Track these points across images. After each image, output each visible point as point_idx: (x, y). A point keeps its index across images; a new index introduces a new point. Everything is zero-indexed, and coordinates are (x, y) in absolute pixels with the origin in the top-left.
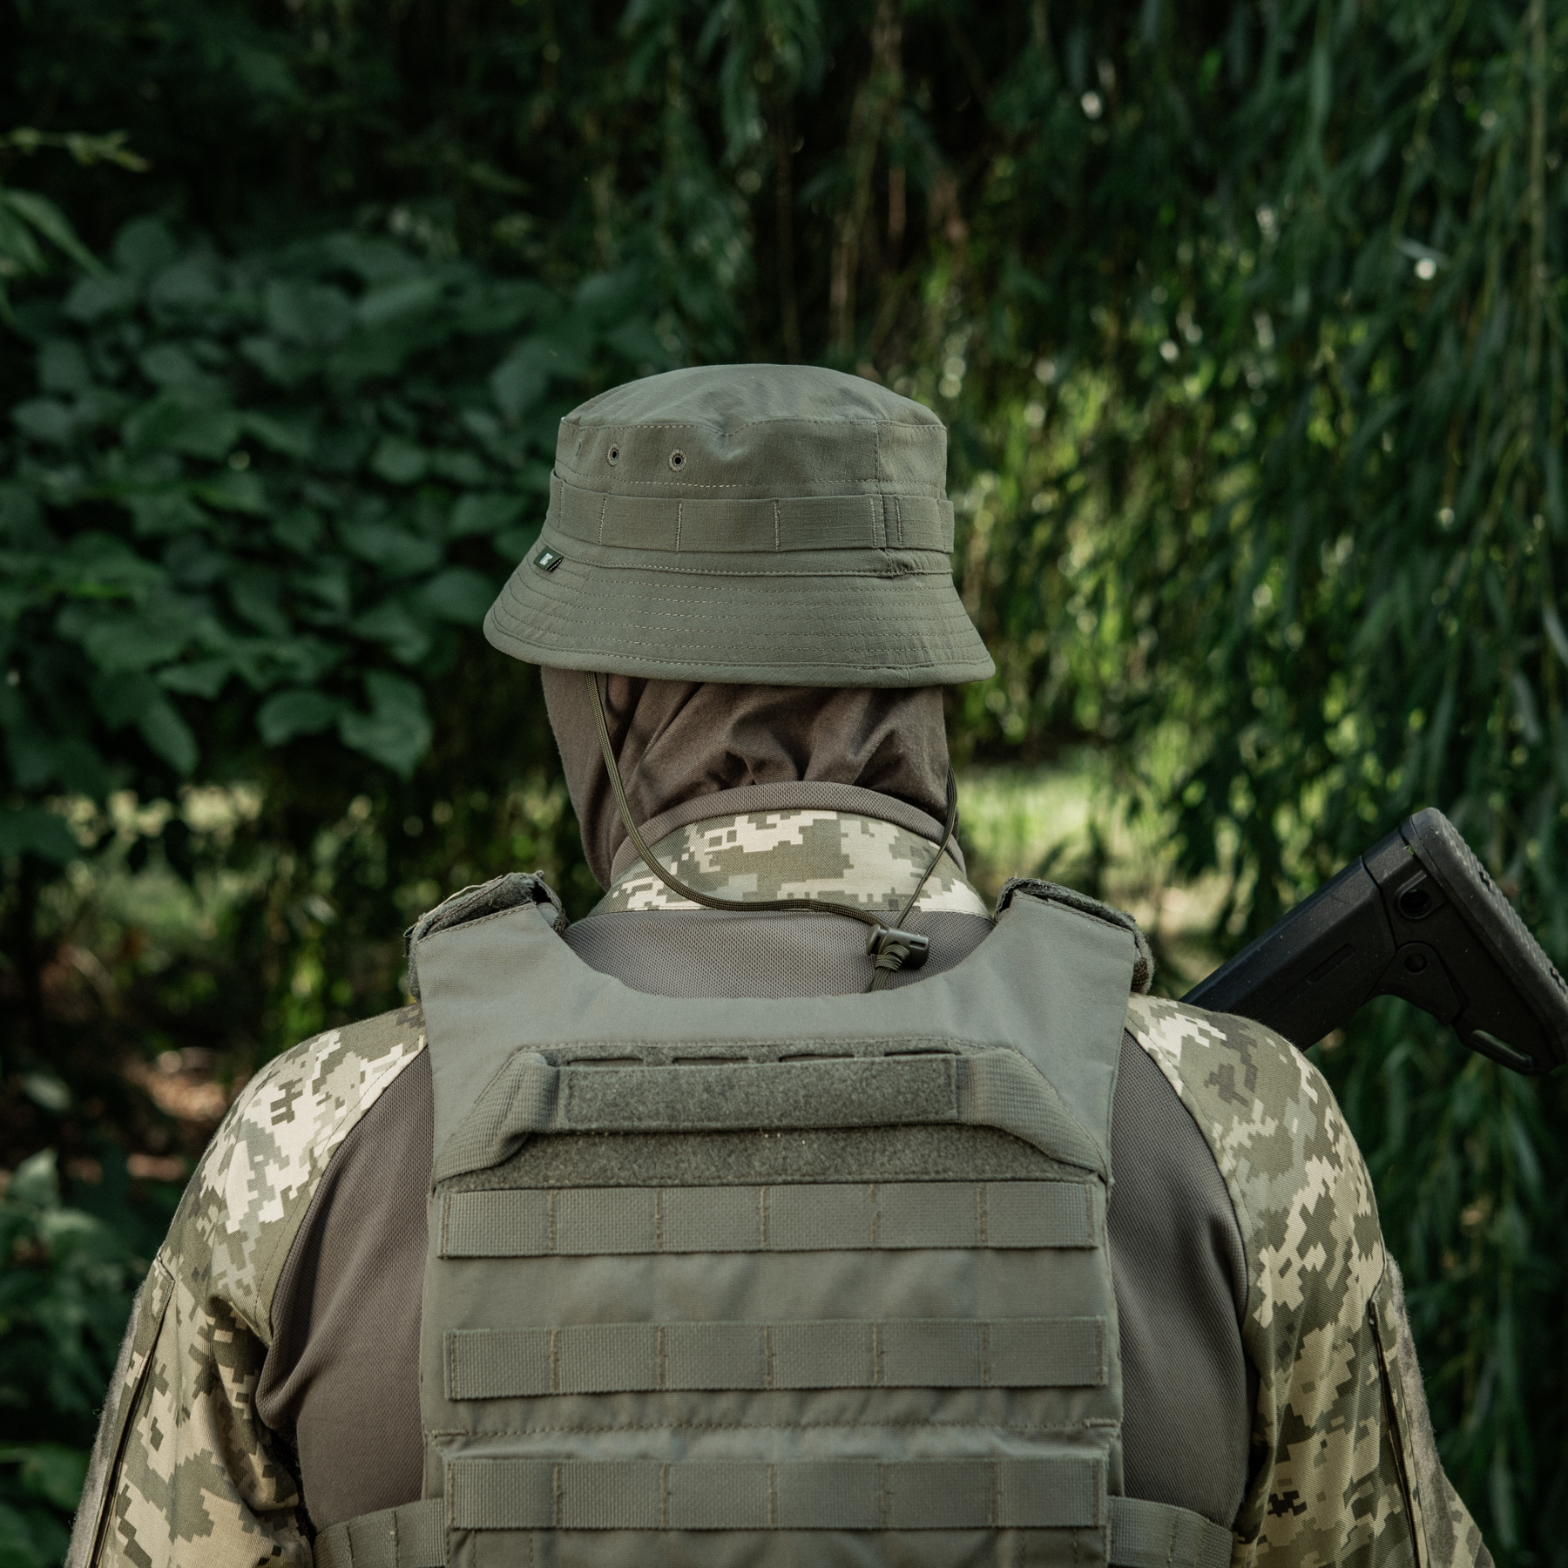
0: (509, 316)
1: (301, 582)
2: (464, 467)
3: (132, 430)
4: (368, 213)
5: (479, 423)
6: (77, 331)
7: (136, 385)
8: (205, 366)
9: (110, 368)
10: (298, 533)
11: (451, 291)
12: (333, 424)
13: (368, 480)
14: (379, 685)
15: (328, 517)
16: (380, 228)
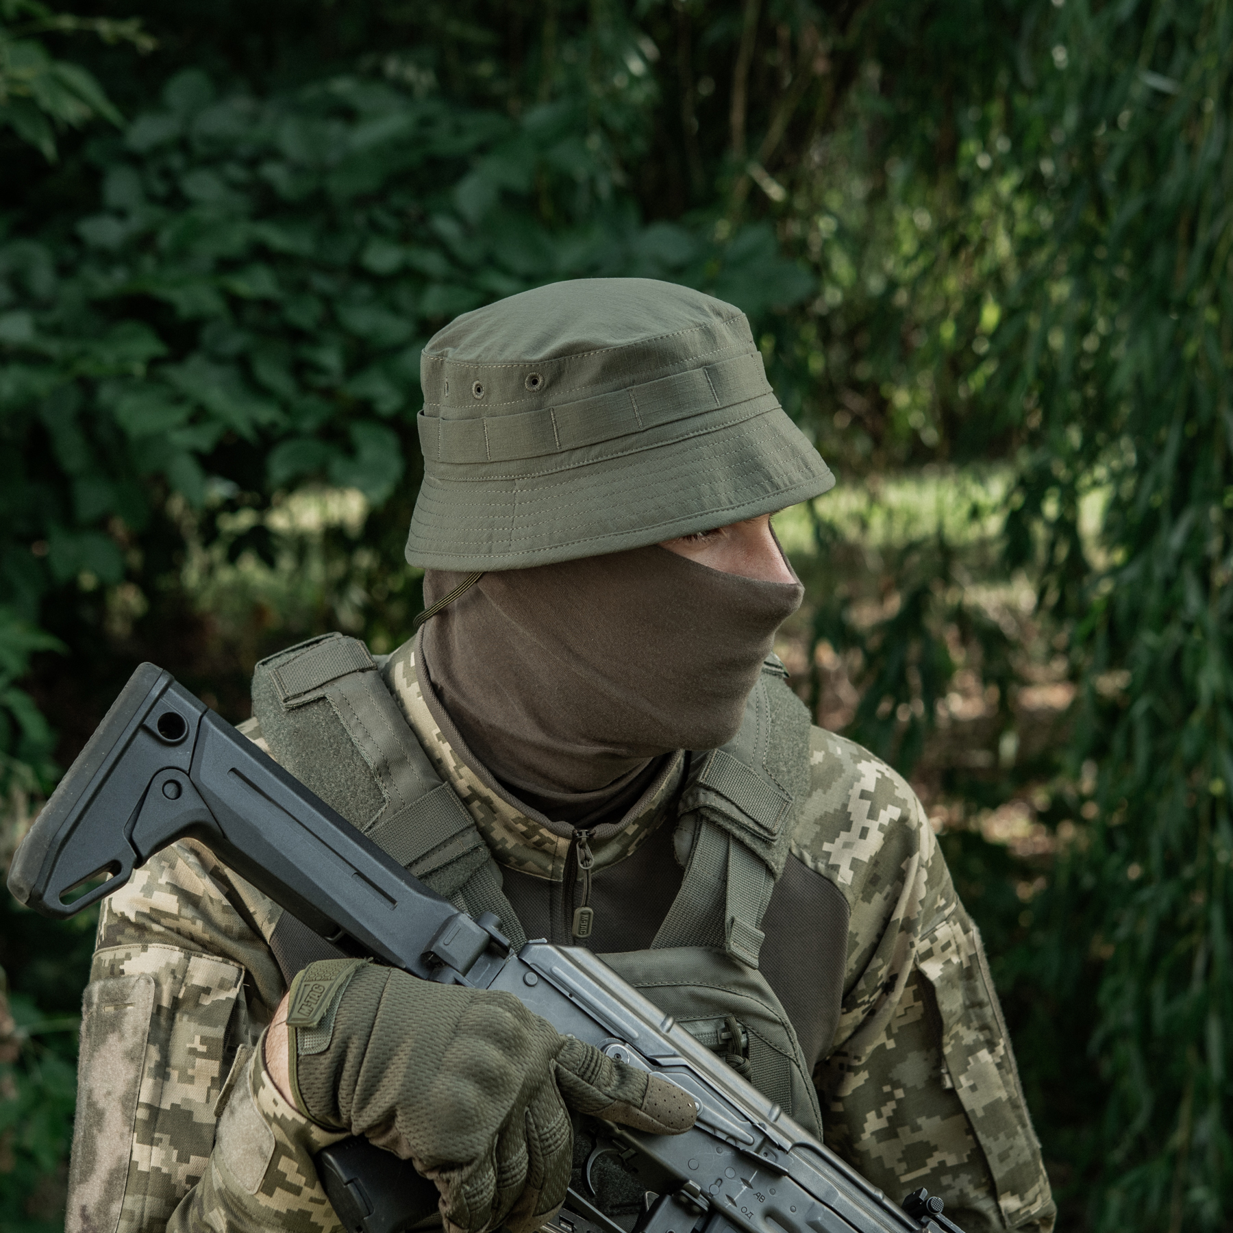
0: (469, 141)
1: (306, 352)
2: (432, 262)
3: (165, 239)
4: (367, 61)
5: (445, 226)
6: (135, 160)
7: (176, 201)
8: (234, 186)
9: (160, 188)
10: (304, 314)
11: (426, 122)
12: (332, 228)
13: (359, 272)
14: (361, 433)
15: (327, 300)
16: (377, 74)
